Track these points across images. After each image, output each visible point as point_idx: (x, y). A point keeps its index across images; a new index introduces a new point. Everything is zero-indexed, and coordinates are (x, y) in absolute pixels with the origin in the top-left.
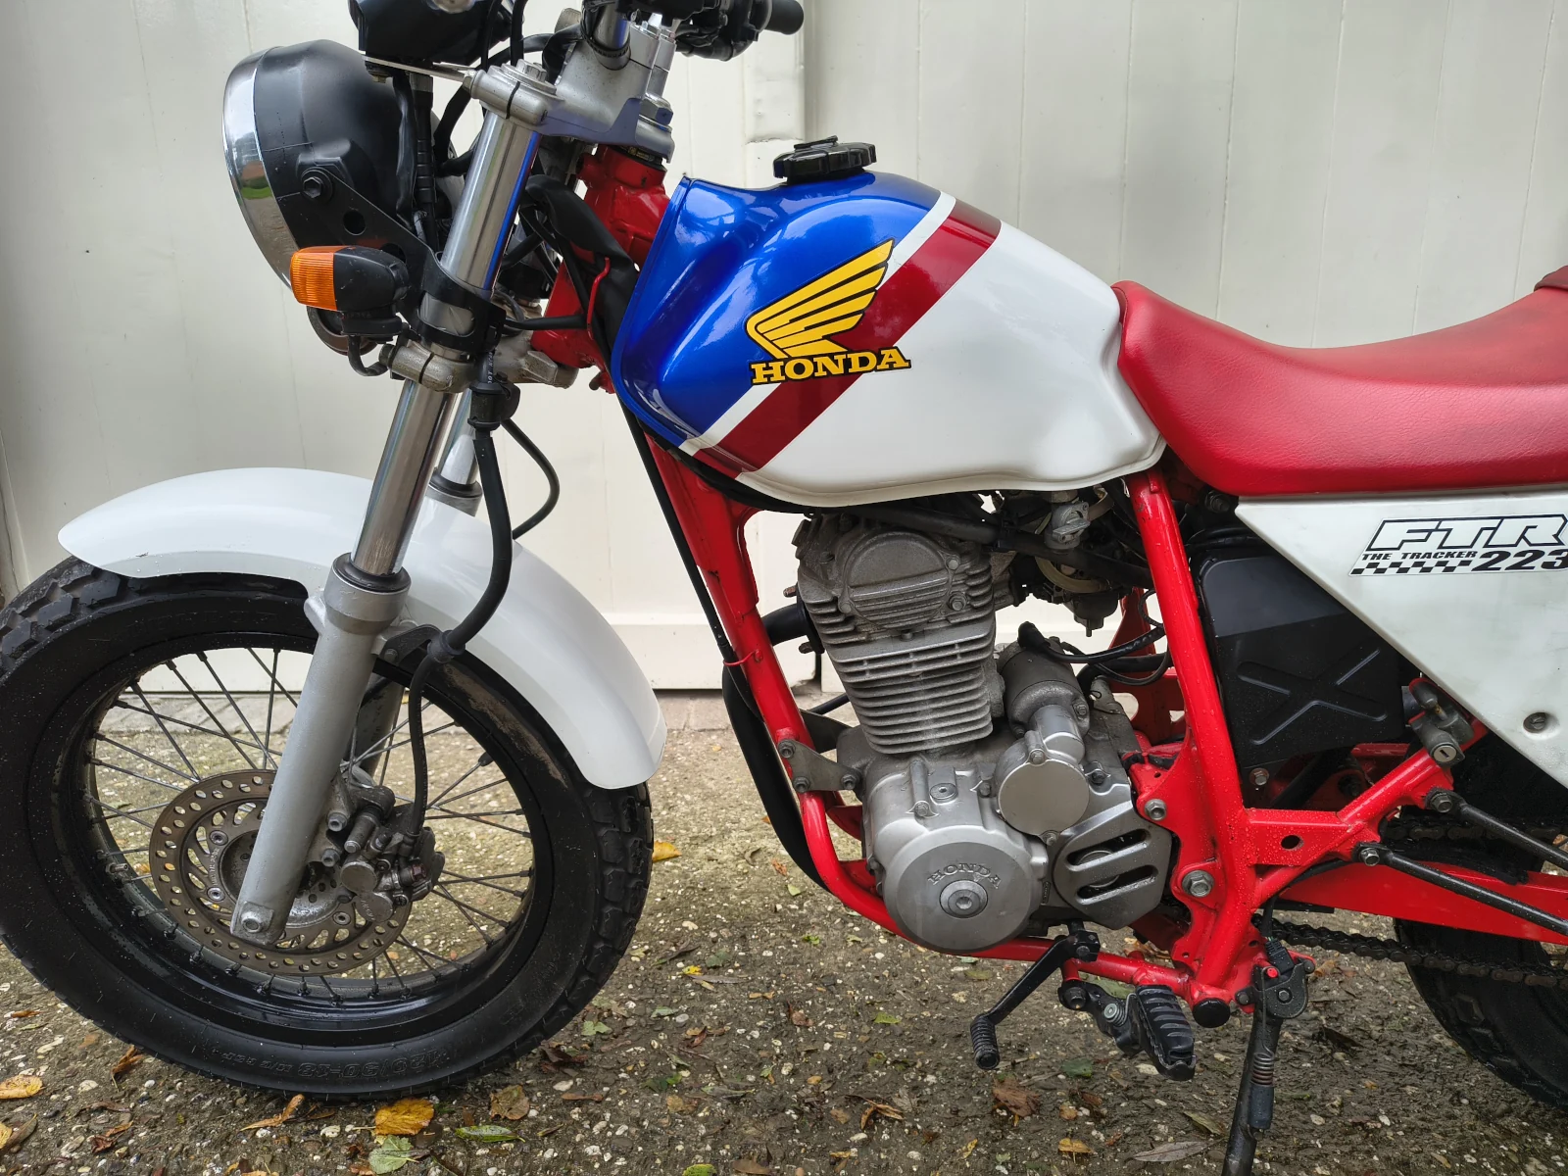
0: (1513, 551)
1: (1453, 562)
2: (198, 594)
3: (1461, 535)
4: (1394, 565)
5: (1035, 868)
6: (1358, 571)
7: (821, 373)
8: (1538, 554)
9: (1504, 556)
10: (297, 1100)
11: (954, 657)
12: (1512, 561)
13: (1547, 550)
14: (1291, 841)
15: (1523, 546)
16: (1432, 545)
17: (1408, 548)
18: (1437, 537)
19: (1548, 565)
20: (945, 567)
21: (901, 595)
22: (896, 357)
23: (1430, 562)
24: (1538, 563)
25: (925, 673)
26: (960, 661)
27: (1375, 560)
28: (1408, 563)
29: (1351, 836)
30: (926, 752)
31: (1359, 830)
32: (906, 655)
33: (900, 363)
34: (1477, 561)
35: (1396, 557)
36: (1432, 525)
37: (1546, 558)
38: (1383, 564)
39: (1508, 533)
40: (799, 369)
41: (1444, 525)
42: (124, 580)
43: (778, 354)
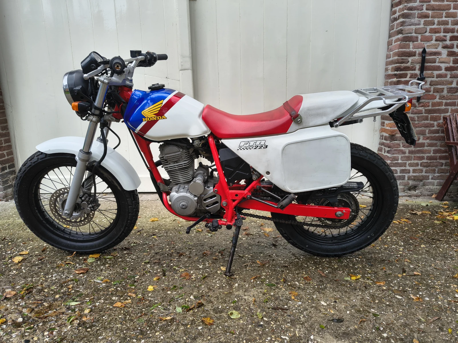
0: (259, 146)
1: (251, 148)
2: (58, 157)
3: (252, 143)
4: (243, 148)
5: (195, 200)
6: (238, 150)
7: (153, 120)
8: (262, 146)
9: (258, 147)
10: (75, 253)
11: (183, 166)
12: (259, 147)
13: (263, 145)
14: (236, 195)
15: (260, 145)
16: (248, 145)
17: (244, 146)
18: (248, 144)
19: (264, 148)
20: (180, 151)
21: (173, 155)
22: (164, 117)
23: (248, 148)
24: (262, 148)
25: (179, 169)
26: (184, 167)
27: (240, 148)
28: (245, 148)
29: (246, 194)
30: (181, 183)
31: (247, 193)
32: (175, 166)
33: (165, 118)
34: (254, 148)
35: (243, 147)
36: (248, 142)
37: (263, 147)
38: (241, 148)
39: (258, 143)
40: (150, 119)
41: (249, 142)
42: (46, 154)
43: (146, 117)
